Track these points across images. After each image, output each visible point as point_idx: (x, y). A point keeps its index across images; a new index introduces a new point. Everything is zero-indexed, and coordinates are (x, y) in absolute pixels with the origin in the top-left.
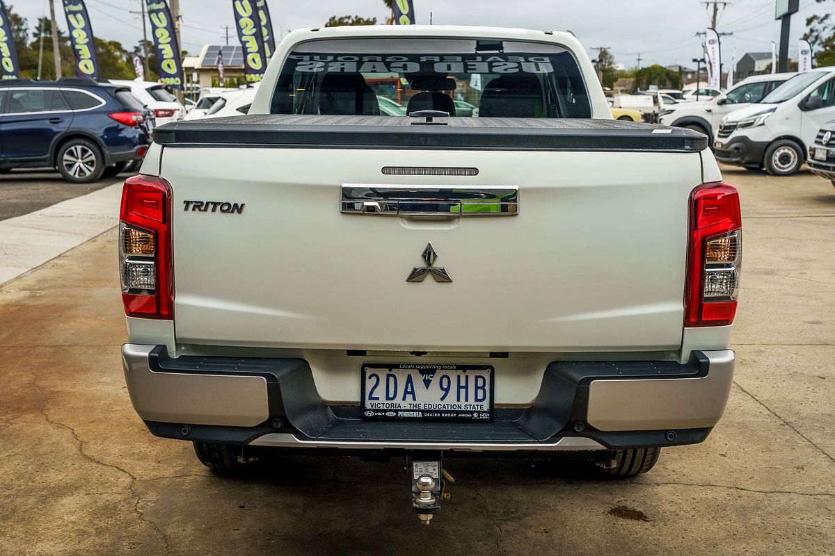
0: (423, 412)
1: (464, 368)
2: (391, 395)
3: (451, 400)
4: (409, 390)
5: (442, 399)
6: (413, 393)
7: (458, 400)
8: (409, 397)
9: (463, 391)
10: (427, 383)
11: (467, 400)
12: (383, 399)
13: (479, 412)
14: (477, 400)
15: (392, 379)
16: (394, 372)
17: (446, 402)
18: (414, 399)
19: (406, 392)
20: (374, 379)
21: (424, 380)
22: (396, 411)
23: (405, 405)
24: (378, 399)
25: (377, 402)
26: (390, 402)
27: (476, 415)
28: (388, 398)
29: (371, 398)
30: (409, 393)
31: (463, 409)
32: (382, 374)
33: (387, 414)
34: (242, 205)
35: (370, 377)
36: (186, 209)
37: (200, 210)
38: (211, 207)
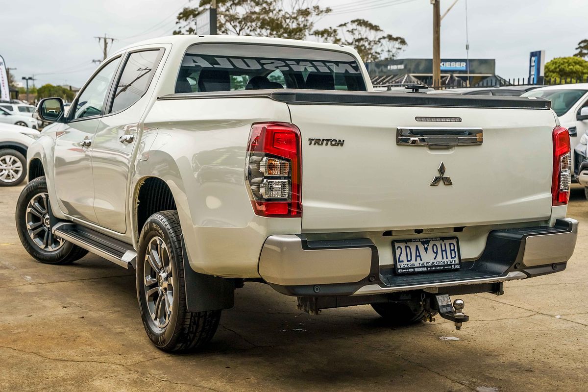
0: (427, 267)
1: (443, 239)
2: (409, 259)
3: (439, 259)
4: (418, 255)
5: (435, 259)
6: (420, 256)
7: (443, 259)
8: (418, 259)
9: (444, 253)
10: (426, 249)
11: (447, 258)
12: (405, 262)
13: (455, 265)
14: (452, 258)
15: (408, 249)
16: (409, 244)
17: (437, 260)
18: (421, 260)
19: (416, 256)
20: (399, 249)
21: (425, 248)
22: (414, 268)
23: (417, 264)
24: (403, 261)
25: (402, 263)
26: (409, 263)
27: (453, 266)
28: (408, 261)
29: (399, 262)
30: (418, 256)
31: (446, 264)
32: (403, 246)
33: (409, 270)
34: (344, 141)
35: (397, 249)
36: (310, 144)
37: (319, 144)
38: (325, 142)
